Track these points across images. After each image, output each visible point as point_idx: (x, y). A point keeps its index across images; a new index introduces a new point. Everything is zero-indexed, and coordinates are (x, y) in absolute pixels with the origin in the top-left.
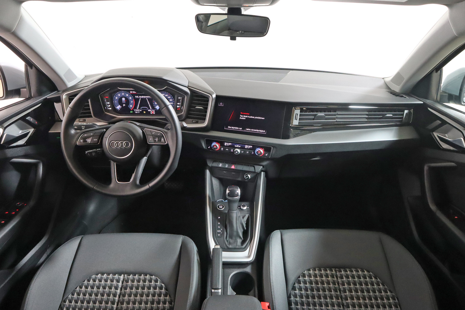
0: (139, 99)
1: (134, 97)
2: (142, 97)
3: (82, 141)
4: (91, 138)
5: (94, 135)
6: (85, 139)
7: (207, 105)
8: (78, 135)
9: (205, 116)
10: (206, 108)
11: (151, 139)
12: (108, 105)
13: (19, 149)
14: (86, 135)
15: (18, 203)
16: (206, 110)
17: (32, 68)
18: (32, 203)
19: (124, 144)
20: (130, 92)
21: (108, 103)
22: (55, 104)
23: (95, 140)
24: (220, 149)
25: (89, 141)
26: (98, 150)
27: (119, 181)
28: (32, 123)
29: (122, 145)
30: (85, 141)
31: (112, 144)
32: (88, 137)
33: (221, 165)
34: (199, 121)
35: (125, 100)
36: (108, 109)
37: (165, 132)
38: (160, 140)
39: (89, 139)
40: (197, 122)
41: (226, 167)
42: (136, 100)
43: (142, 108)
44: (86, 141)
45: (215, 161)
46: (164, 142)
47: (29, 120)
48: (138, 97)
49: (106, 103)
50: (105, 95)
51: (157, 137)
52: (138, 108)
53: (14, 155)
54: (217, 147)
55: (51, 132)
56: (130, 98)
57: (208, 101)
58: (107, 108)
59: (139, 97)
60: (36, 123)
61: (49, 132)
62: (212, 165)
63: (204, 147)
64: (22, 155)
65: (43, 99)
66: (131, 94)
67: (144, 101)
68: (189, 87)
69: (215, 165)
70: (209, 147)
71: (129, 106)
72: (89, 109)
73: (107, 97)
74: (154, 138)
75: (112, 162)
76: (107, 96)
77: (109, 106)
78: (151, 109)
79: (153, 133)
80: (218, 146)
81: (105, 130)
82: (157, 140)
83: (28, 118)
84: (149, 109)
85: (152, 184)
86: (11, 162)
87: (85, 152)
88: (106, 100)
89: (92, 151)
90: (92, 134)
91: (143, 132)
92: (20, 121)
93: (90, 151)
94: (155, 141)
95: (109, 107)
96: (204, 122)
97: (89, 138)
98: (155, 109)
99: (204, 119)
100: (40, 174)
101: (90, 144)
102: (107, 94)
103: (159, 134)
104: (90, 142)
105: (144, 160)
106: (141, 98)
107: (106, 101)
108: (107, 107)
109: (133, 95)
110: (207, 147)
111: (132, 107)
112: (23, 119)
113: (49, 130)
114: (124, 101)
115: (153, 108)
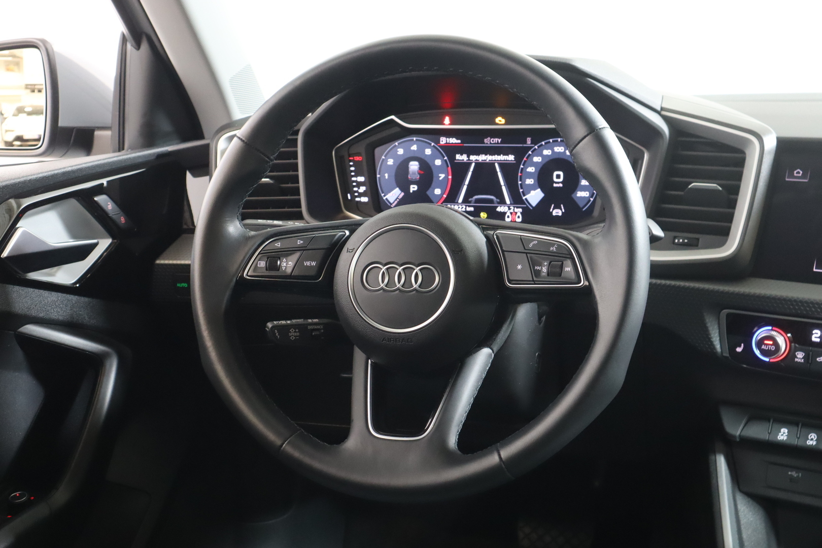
0: (468, 165)
1: (452, 158)
2: (482, 158)
3: (262, 264)
4: (296, 256)
5: (309, 247)
6: (273, 259)
7: (739, 177)
8: (251, 245)
9: (730, 218)
10: (733, 191)
11: (519, 267)
12: (359, 184)
13: (54, 296)
14: (278, 245)
15: (17, 494)
16: (733, 197)
17: (138, 46)
18: (61, 496)
19: (417, 275)
20: (437, 142)
21: (361, 179)
22: (189, 176)
23: (307, 263)
24: (791, 355)
25: (287, 265)
26: (310, 321)
27: (377, 429)
28: (110, 218)
29: (408, 279)
30: (272, 266)
31: (370, 273)
32: (287, 253)
33: (783, 435)
34: (703, 238)
35: (420, 168)
36: (357, 199)
37: (579, 239)
38: (558, 270)
39: (290, 258)
40: (692, 245)
41: (809, 443)
42: (459, 170)
43: (477, 201)
44: (278, 268)
45: (758, 414)
46: (573, 276)
47: (102, 204)
48: (464, 158)
49: (354, 179)
50: (353, 151)
51: (545, 260)
52: (460, 200)
53: (34, 313)
54: (776, 343)
55: (162, 262)
56: (438, 162)
57: (740, 162)
58: (353, 197)
59: (468, 157)
60: (123, 220)
61: (158, 262)
62: (742, 434)
63: (718, 347)
64: (61, 318)
65: (154, 154)
66: (442, 147)
67: (485, 171)
68: (664, 113)
69: (757, 431)
70: (739, 350)
71: (428, 193)
72: (296, 191)
73: (357, 158)
74: (533, 263)
75: (359, 357)
76: (358, 154)
77: (362, 189)
78: (508, 202)
79: (531, 245)
80: (781, 340)
81: (347, 233)
82: (545, 270)
83: (101, 199)
84: (503, 202)
85: (510, 450)
86: (20, 332)
87: (265, 326)
88: (352, 169)
89: (289, 322)
90: (300, 242)
91: (490, 242)
92: (73, 202)
93: (283, 322)
94: (538, 273)
95: (361, 195)
96: (721, 244)
97: (291, 254)
98: (522, 202)
99: (725, 233)
100: (104, 399)
101: (290, 276)
102: (361, 147)
103: (553, 249)
104: (289, 271)
105: (481, 360)
106: (478, 165)
107: (352, 171)
108: (352, 193)
109: (450, 151)
110: (732, 349)
111: (443, 194)
112: (86, 198)
113: (158, 255)
114: (414, 173)
115: (517, 199)
